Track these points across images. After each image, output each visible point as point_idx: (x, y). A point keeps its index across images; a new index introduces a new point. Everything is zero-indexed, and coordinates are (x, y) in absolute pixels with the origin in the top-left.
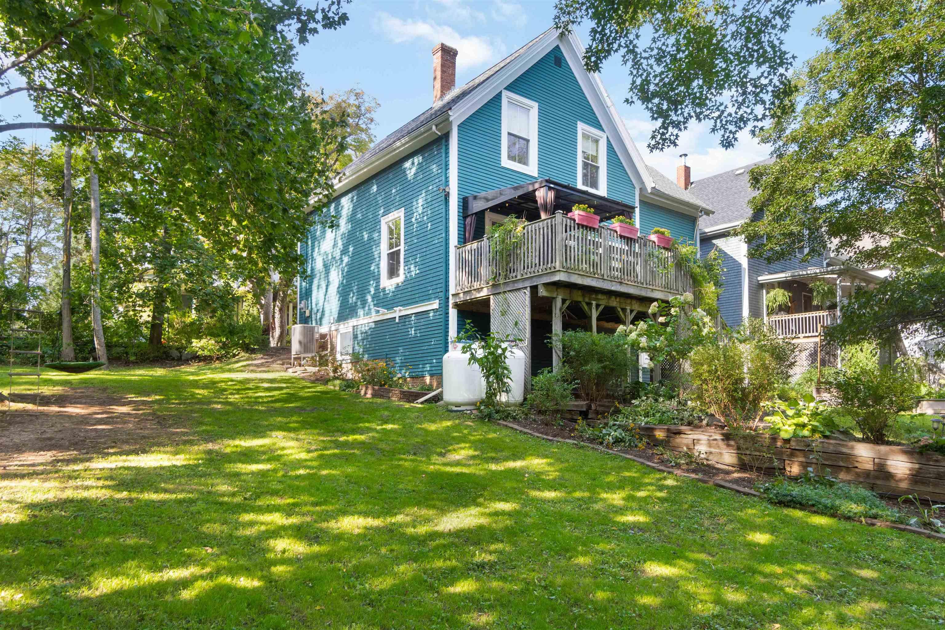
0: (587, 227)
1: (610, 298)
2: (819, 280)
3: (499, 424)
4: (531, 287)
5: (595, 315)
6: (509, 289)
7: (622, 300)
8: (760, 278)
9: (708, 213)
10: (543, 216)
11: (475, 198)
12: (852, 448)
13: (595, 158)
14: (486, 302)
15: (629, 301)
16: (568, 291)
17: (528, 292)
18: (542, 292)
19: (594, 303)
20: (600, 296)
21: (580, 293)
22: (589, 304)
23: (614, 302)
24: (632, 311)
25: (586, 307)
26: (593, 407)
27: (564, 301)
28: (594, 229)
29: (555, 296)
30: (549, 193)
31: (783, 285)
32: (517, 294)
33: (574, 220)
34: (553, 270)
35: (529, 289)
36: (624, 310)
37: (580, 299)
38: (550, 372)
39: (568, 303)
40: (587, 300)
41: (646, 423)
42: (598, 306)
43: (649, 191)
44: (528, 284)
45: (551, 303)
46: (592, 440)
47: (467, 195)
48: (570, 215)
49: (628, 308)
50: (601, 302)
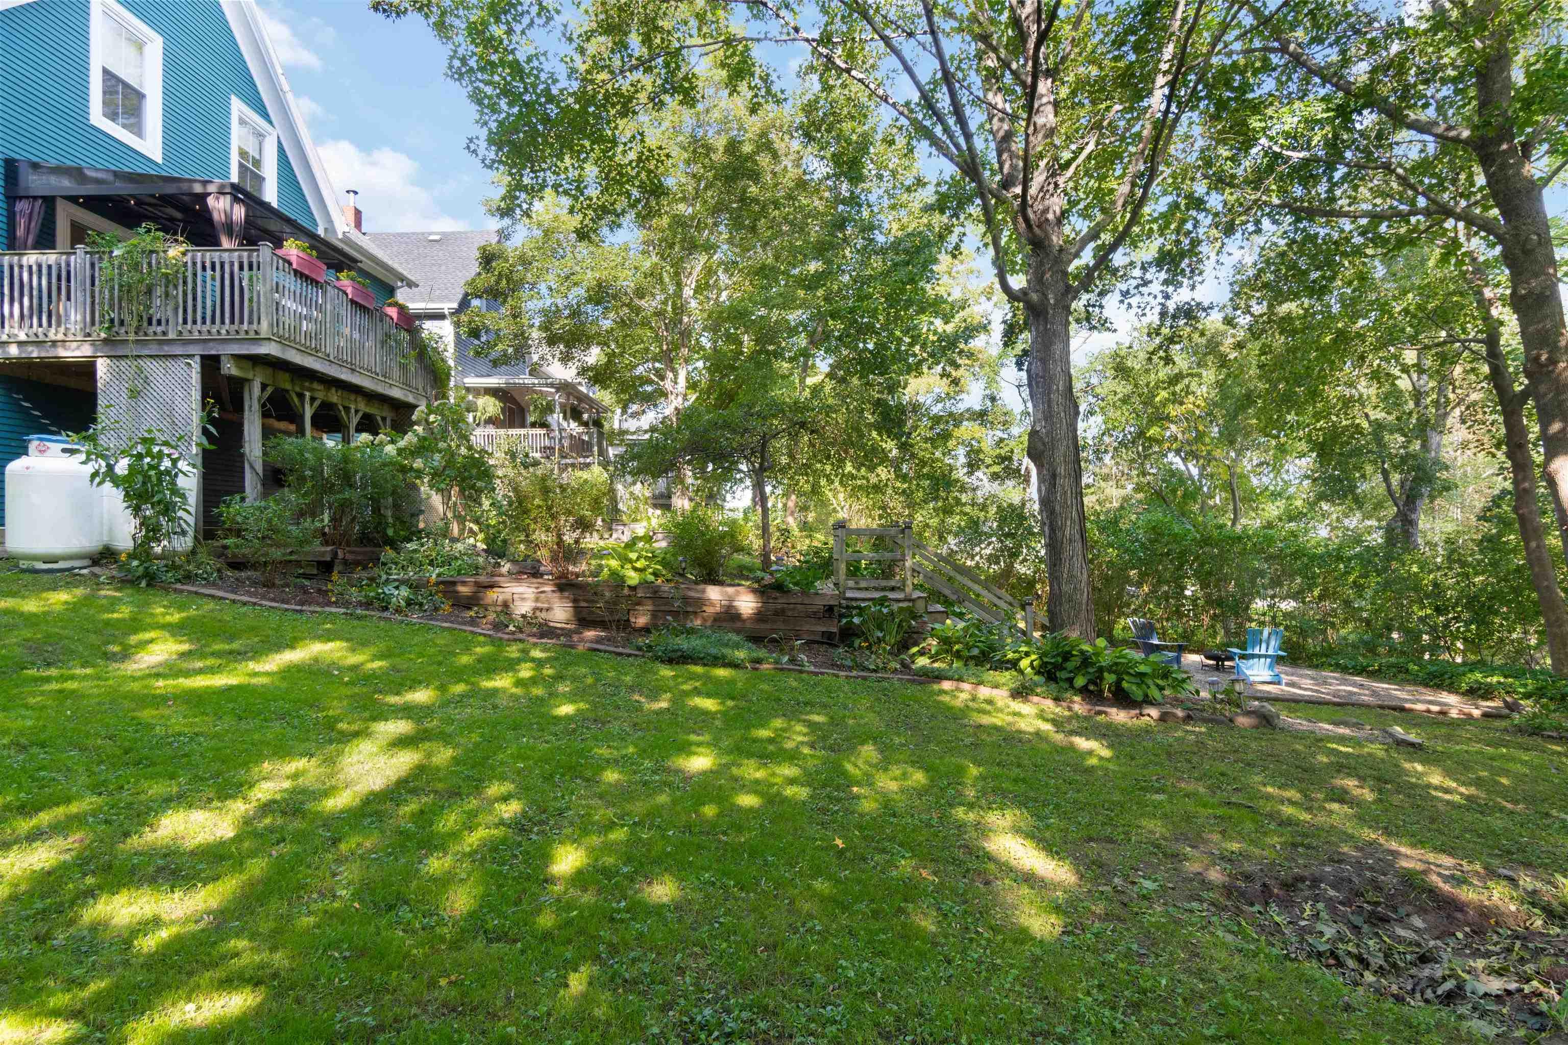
0: (307, 277)
1: (329, 389)
2: (535, 392)
3: (175, 590)
4: (203, 357)
5: (308, 413)
6: (147, 352)
7: (345, 394)
8: (466, 380)
9: (411, 284)
10: (226, 243)
11: (35, 166)
12: (704, 591)
13: (257, 163)
14: (87, 370)
15: (353, 397)
16: (269, 371)
17: (196, 364)
18: (229, 368)
19: (308, 394)
20: (316, 385)
21: (287, 376)
22: (301, 396)
23: (334, 397)
24: (357, 411)
25: (296, 399)
26: (340, 554)
27: (264, 387)
28: (317, 282)
29: (250, 376)
30: (236, 207)
31: (494, 392)
32: (169, 363)
33: (290, 264)
34: (252, 335)
35: (198, 359)
36: (347, 409)
37: (288, 386)
38: (243, 499)
39: (270, 390)
40: (298, 389)
41: (439, 575)
42: (313, 399)
43: (340, 236)
44: (197, 350)
45: (242, 388)
46: (367, 604)
47: (17, 157)
48: (279, 252)
49: (353, 407)
50: (316, 395)
